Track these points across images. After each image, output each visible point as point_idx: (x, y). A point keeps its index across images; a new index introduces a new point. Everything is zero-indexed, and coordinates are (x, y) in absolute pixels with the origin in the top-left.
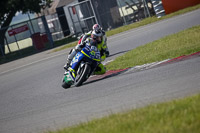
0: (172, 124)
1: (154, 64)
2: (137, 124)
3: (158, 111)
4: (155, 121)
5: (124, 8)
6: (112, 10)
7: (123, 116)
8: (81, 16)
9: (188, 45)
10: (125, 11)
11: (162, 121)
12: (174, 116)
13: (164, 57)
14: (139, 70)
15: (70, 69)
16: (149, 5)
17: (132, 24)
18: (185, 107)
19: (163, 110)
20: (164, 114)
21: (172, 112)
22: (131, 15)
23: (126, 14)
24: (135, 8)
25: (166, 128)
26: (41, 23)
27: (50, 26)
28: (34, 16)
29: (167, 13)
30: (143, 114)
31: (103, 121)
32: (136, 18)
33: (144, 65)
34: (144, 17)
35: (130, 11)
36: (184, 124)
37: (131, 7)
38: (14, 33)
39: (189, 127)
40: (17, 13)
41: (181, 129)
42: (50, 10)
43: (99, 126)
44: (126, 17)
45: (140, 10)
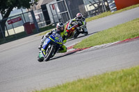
0: (121, 86)
1: (109, 44)
2: (96, 86)
3: (111, 77)
4: (109, 83)
5: (88, 6)
6: (80, 7)
7: (87, 80)
8: (58, 11)
9: (133, 31)
10: (89, 8)
11: (114, 84)
12: (123, 80)
13: (115, 40)
14: (98, 49)
15: (42, 49)
16: (106, 4)
17: (94, 17)
18: (130, 74)
19: (115, 77)
20: (116, 79)
21: (121, 77)
22: (93, 10)
23: (89, 10)
24: (96, 5)
25: (117, 89)
26: (30, 16)
27: (37, 17)
28: (25, 10)
29: (118, 9)
30: (101, 79)
31: (73, 84)
32: (96, 12)
33: (102, 45)
34: (102, 12)
35: (93, 8)
36: (129, 86)
37: (93, 5)
38: (12, 23)
39: (133, 88)
40: (14, 9)
41: (127, 89)
42: (37, 6)
43: (70, 87)
44: (89, 11)
45: (100, 7)
